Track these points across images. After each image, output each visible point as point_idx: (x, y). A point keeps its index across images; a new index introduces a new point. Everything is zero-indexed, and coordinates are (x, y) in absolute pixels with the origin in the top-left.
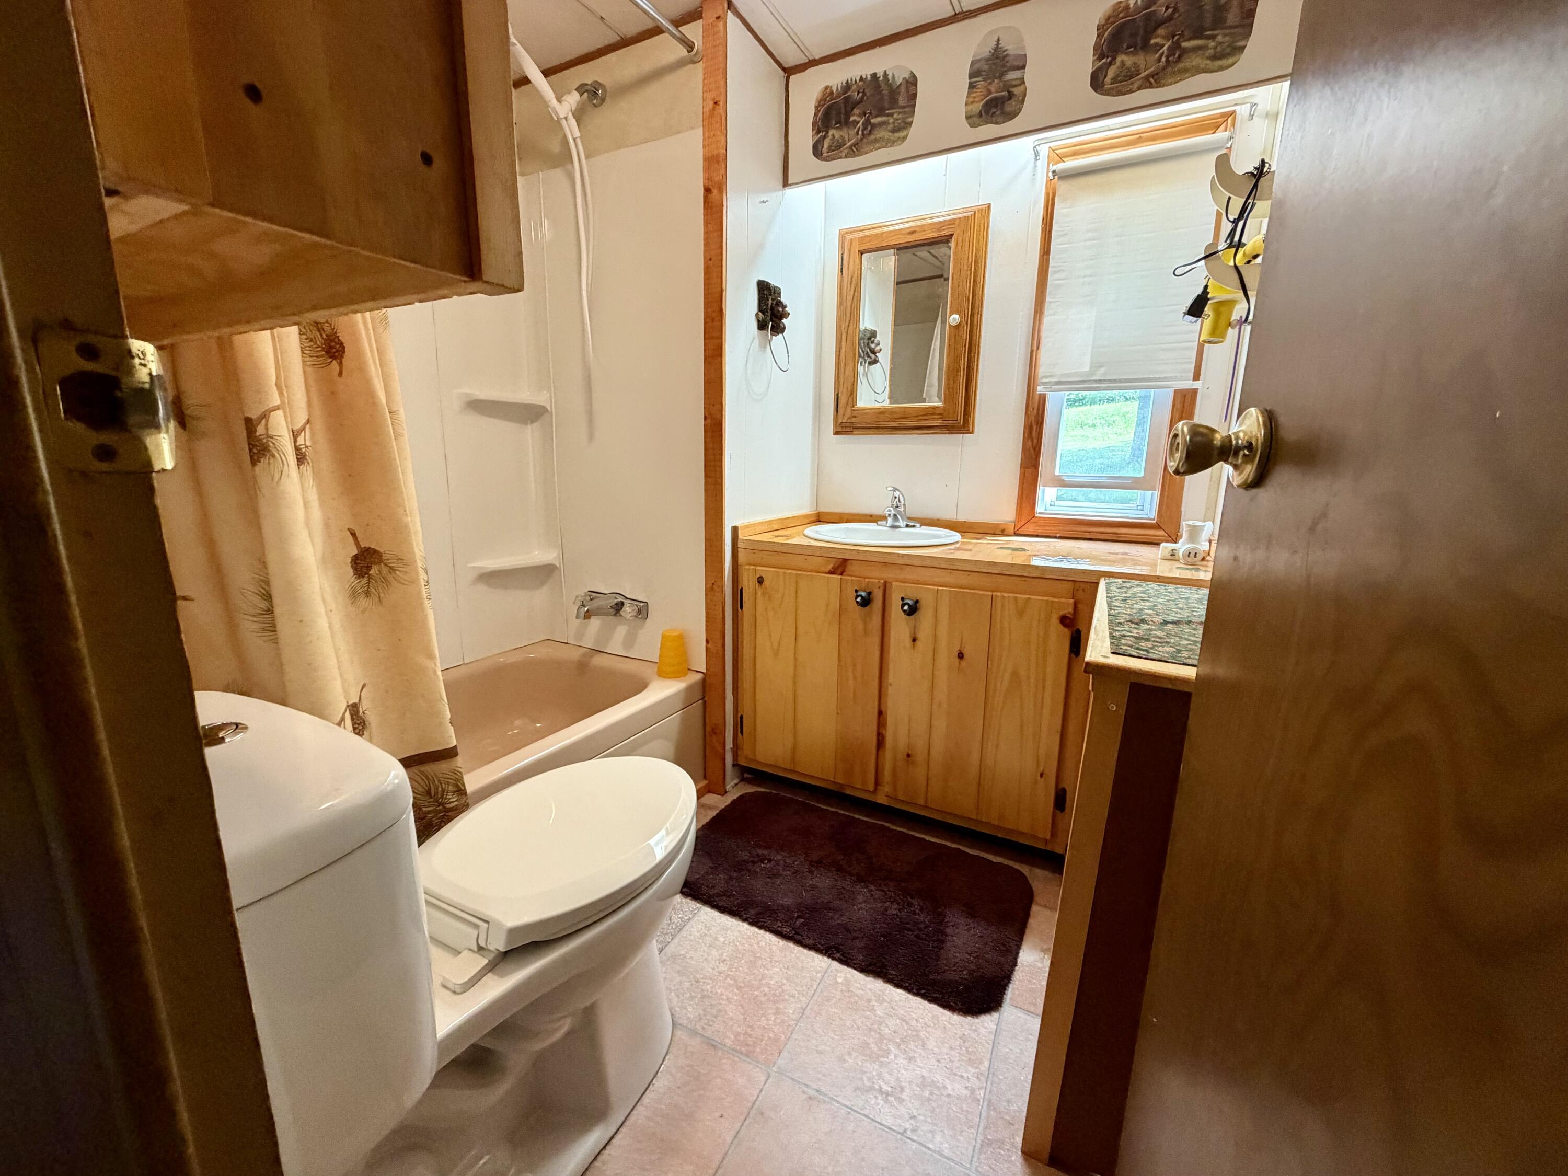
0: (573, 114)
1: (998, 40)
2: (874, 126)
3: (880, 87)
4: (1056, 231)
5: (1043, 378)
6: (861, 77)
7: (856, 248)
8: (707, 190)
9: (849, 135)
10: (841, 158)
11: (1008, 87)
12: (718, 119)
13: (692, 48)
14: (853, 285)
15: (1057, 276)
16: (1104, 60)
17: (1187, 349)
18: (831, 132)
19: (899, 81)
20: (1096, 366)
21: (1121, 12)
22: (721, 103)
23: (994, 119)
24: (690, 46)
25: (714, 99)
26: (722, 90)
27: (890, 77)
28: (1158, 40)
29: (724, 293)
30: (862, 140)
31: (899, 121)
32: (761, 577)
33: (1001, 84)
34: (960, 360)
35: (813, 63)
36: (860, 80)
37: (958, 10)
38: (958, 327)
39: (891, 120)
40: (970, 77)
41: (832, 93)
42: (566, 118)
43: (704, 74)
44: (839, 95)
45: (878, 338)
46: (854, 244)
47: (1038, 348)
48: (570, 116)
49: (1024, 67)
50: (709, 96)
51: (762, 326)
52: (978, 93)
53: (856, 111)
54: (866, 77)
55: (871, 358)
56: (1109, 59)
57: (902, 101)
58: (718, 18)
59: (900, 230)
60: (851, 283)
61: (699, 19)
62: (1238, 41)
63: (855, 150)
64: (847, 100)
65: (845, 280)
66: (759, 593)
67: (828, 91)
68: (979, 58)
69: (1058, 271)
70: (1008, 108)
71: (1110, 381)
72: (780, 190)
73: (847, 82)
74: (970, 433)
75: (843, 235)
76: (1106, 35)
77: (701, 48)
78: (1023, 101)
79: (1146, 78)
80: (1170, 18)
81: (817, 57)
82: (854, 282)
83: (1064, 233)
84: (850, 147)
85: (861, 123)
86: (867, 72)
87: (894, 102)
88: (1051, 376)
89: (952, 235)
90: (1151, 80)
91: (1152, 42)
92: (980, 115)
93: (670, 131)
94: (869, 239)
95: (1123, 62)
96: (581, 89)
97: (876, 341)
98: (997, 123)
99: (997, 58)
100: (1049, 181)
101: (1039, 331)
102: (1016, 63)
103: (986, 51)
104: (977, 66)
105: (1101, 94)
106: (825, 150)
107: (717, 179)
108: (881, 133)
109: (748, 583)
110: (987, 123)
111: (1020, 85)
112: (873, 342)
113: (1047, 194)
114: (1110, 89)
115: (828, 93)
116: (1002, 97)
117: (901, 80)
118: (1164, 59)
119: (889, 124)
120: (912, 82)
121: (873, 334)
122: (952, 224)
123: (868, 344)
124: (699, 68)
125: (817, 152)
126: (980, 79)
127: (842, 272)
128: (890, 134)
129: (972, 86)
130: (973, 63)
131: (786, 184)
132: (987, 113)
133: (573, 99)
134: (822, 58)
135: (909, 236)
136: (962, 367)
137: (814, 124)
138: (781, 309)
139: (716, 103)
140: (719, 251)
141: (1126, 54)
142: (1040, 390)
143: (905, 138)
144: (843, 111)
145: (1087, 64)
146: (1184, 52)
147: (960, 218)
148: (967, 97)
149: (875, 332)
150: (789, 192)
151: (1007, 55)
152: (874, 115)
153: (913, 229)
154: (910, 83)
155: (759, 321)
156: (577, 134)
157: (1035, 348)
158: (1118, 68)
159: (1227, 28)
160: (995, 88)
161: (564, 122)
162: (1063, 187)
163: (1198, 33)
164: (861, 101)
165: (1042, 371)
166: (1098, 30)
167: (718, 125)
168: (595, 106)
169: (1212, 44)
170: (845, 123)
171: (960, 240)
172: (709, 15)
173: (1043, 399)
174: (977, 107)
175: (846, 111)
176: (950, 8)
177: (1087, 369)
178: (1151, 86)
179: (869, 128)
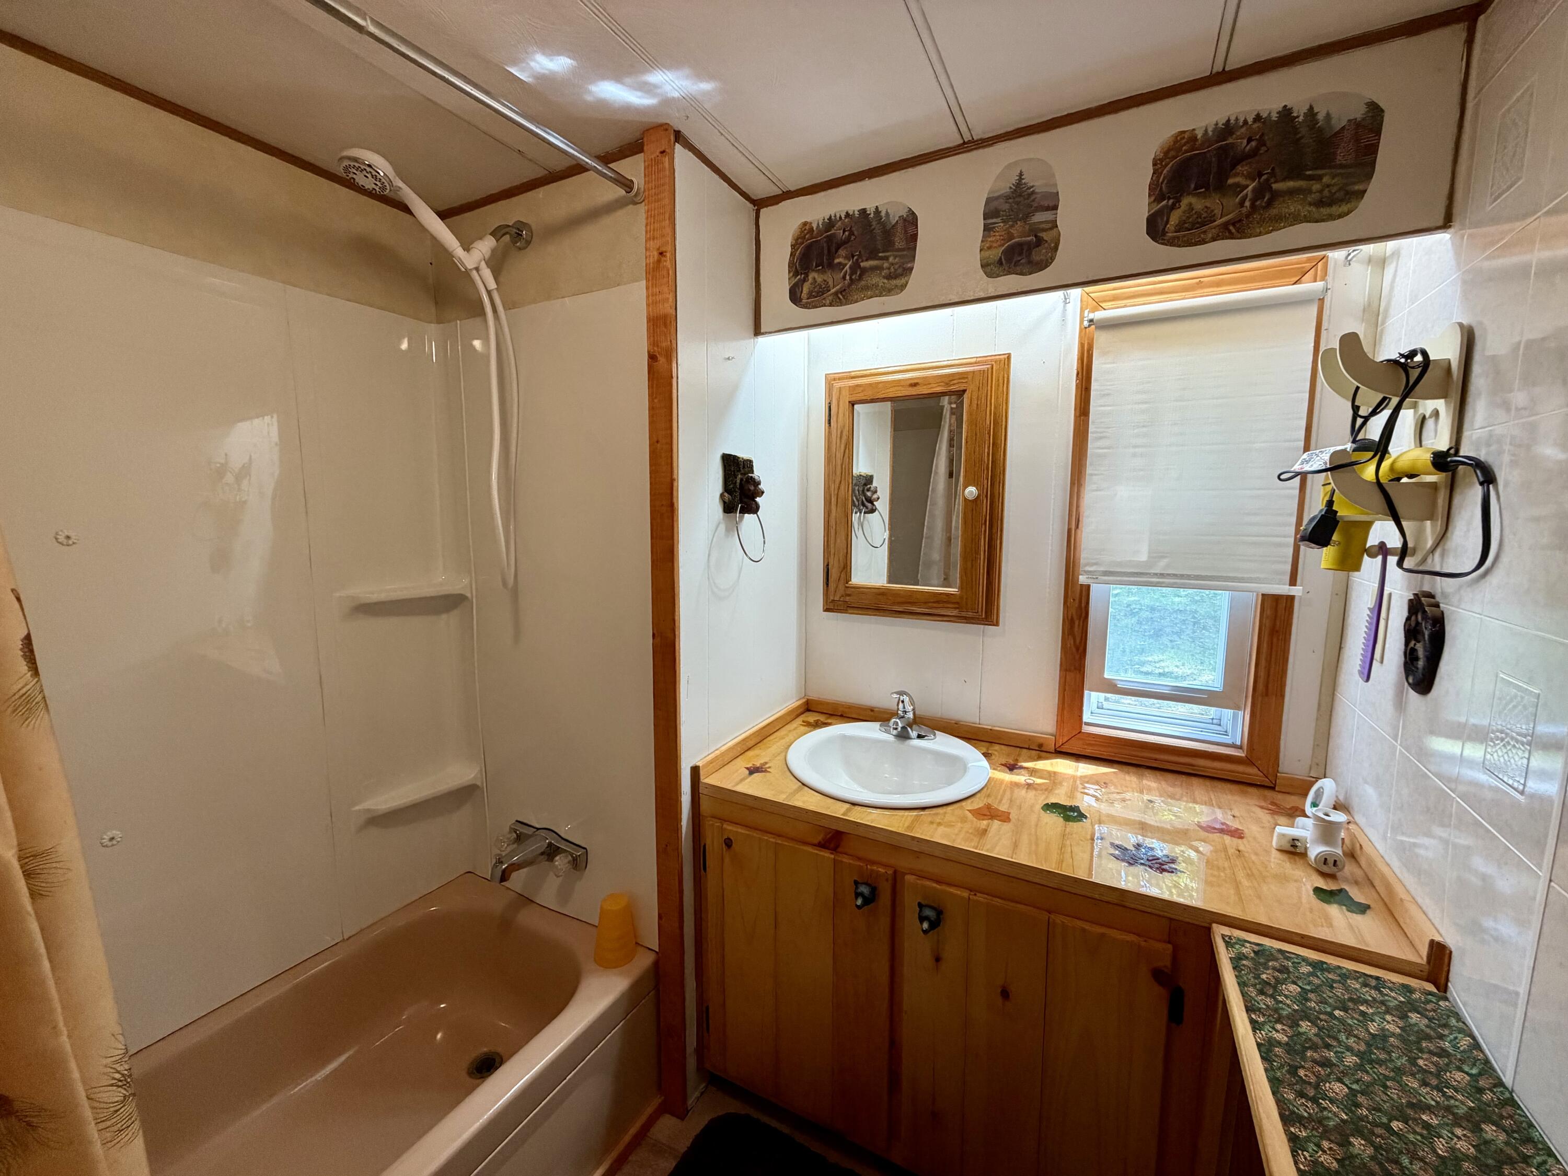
0: (486, 263)
1: (1021, 174)
2: (864, 271)
3: (871, 226)
4: (1097, 390)
5: (1086, 565)
6: (847, 213)
7: (846, 399)
8: (652, 358)
9: (834, 280)
10: (824, 305)
11: (1035, 231)
12: (665, 273)
13: (632, 189)
14: (843, 441)
15: (1100, 443)
16: (1164, 202)
17: (1280, 545)
18: (812, 275)
19: (894, 220)
20: (1156, 555)
21: (1185, 145)
22: (668, 255)
23: (1018, 268)
24: (627, 185)
25: (658, 249)
26: (669, 239)
27: (883, 214)
28: (1238, 179)
29: (675, 484)
30: (850, 285)
31: (896, 267)
32: (729, 839)
33: (1027, 227)
34: (979, 539)
35: (788, 195)
36: (845, 218)
37: (967, 137)
38: (976, 500)
39: (886, 265)
40: (986, 216)
41: (811, 230)
42: (477, 269)
43: (647, 218)
44: (820, 233)
45: (875, 484)
46: (843, 393)
47: (1077, 527)
48: (483, 264)
49: (1055, 208)
50: (653, 245)
51: (728, 508)
52: (996, 237)
53: (842, 252)
54: (854, 214)
55: (867, 508)
56: (1171, 201)
57: (899, 243)
58: (663, 152)
59: (900, 381)
60: (841, 438)
61: (641, 152)
62: (1354, 183)
63: (842, 297)
64: (830, 239)
65: (834, 436)
66: (727, 860)
67: (807, 227)
68: (996, 195)
69: (1101, 438)
70: (1036, 256)
71: (1175, 576)
72: (751, 338)
73: (830, 219)
74: (994, 625)
75: (831, 381)
76: (1165, 172)
77: (642, 187)
78: (1056, 248)
79: (1225, 226)
80: (1254, 153)
81: (792, 189)
82: (844, 438)
83: (1106, 392)
84: (836, 294)
85: (848, 266)
86: (854, 207)
87: (889, 244)
88: (1096, 564)
89: (964, 391)
90: (1231, 228)
91: (1231, 181)
92: (1000, 262)
93: (608, 282)
94: (862, 389)
95: (1191, 207)
96: (497, 233)
97: (872, 489)
98: (1022, 274)
99: (1020, 196)
100: (1083, 330)
101: (1078, 507)
102: (1045, 203)
103: (1005, 187)
104: (995, 204)
105: (1162, 244)
106: (804, 295)
107: (664, 345)
108: (875, 279)
109: (713, 842)
110: (1009, 273)
111: (1051, 229)
112: (868, 490)
113: (1082, 345)
114: (1174, 238)
115: (806, 231)
116: (1029, 243)
117: (897, 218)
118: (1247, 204)
119: (883, 269)
120: (911, 220)
121: (869, 480)
122: (964, 378)
123: (863, 491)
124: (642, 208)
125: (795, 297)
126: (998, 220)
127: (830, 423)
128: (886, 281)
129: (987, 229)
130: (988, 201)
131: (757, 332)
132: (1009, 260)
133: (486, 246)
134: (797, 190)
135: (910, 389)
136: (982, 548)
137: (791, 265)
138: (752, 488)
139: (661, 254)
140: (669, 432)
141: (1194, 195)
142: (1083, 579)
143: (903, 287)
144: (826, 252)
145: (1142, 207)
146: (1275, 195)
147: (974, 372)
148: (982, 241)
149: (872, 477)
150: (761, 339)
151: (1033, 192)
152: (864, 259)
153: (916, 381)
154: (909, 222)
155: (724, 503)
156: (492, 285)
157: (1073, 527)
158: (1184, 212)
159: (1335, 167)
160: (1019, 233)
161: (474, 273)
162: (1102, 339)
163: (1295, 172)
164: (848, 241)
165: (1085, 555)
166: (1154, 164)
167: (665, 280)
168: (520, 249)
169: (1316, 186)
170: (829, 265)
171: (975, 397)
172: (652, 149)
173: (1086, 590)
174: (997, 253)
175: (829, 251)
176: (958, 136)
177: (1144, 557)
178: (1232, 237)
179: (858, 273)
